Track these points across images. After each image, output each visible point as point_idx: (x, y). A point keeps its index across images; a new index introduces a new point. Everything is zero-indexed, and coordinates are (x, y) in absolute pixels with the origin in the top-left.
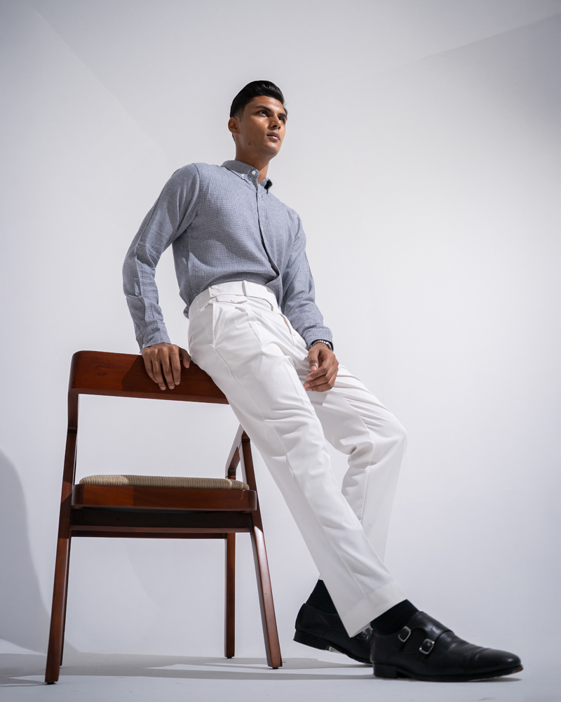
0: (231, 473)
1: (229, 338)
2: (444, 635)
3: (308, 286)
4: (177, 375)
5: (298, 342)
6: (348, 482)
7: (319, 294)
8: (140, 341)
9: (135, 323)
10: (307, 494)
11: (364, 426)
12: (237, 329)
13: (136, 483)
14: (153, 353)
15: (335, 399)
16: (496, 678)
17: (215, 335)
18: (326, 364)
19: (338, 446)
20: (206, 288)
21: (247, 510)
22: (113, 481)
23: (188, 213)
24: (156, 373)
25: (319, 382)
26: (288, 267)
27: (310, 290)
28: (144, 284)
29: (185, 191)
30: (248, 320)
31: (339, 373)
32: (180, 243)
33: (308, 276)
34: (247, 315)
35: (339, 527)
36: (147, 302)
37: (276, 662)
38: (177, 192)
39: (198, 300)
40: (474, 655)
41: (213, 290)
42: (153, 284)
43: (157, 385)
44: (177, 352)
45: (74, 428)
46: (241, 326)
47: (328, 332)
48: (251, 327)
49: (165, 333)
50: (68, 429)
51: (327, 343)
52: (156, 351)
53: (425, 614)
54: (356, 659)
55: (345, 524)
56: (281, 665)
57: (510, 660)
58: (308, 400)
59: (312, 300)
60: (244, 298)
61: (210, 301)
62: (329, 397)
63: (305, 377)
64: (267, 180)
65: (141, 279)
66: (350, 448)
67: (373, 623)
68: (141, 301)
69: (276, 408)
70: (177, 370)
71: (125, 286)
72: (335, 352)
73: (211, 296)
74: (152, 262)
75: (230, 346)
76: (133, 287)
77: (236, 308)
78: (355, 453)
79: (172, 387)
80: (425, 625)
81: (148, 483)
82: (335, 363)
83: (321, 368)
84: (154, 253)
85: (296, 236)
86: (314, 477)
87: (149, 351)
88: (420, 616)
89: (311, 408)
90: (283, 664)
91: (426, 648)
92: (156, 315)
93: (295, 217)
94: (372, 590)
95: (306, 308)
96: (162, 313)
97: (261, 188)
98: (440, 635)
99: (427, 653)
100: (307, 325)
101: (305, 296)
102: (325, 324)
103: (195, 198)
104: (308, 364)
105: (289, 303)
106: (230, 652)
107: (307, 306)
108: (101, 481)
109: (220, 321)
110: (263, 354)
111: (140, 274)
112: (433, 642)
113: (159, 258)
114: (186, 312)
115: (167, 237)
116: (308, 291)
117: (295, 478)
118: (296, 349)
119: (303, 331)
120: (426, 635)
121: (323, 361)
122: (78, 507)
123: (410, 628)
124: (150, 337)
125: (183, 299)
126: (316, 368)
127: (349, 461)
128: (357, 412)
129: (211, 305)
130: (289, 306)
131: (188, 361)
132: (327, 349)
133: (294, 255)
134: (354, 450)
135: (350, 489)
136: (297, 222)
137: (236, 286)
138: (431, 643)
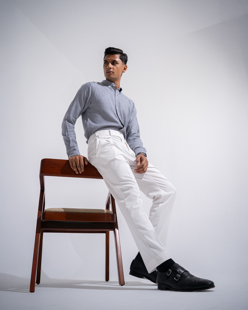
0: (108, 207)
1: (103, 153)
2: (185, 273)
3: (137, 131)
4: (83, 167)
5: (132, 154)
6: (152, 210)
7: (142, 134)
8: (68, 154)
9: (66, 147)
10: (132, 216)
11: (159, 188)
12: (106, 149)
13: (67, 211)
14: (73, 159)
15: (147, 177)
16: (203, 290)
17: (98, 151)
18: (143, 162)
19: (148, 196)
20: (94, 132)
21: (112, 222)
22: (57, 210)
23: (87, 103)
24: (74, 167)
25: (140, 170)
26: (129, 123)
27: (138, 133)
28: (70, 131)
29: (86, 93)
30: (110, 145)
31: (148, 166)
32: (84, 114)
33: (137, 127)
34: (110, 143)
35: (144, 229)
36: (71, 139)
37: (122, 283)
38: (82, 94)
39: (91, 137)
40: (195, 281)
41: (97, 133)
42: (74, 131)
43: (75, 172)
44: (82, 158)
45: (43, 189)
46: (108, 148)
47: (145, 149)
48: (112, 148)
49: (78, 151)
50: (41, 190)
51: (144, 154)
52: (74, 158)
53: (178, 264)
54: (154, 282)
55: (147, 228)
56: (124, 284)
57: (210, 283)
58: (134, 177)
59: (139, 137)
60: (110, 136)
61: (96, 138)
62: (144, 176)
63: (135, 168)
64: (120, 88)
65: (68, 130)
66: (153, 197)
67: (158, 268)
68: (69, 138)
69: (121, 181)
70: (82, 166)
71: (62, 132)
72: (147, 158)
73: (97, 136)
74: (73, 123)
75: (103, 156)
76: (65, 132)
77: (106, 140)
78: (155, 199)
79: (81, 173)
80: (177, 269)
81: (71, 211)
82: (147, 162)
83: (141, 164)
84: (74, 119)
85: (132, 111)
86: (135, 209)
87: (71, 158)
88: (176, 265)
89: (135, 181)
90: (125, 284)
91: (177, 278)
92: (74, 143)
93: (132, 103)
94: (157, 255)
95: (136, 140)
96: (77, 143)
97: (117, 91)
98: (183, 273)
99: (177, 280)
100: (136, 147)
101: (136, 135)
102: (144, 146)
103: (89, 96)
104: (136, 163)
105: (129, 138)
106: (107, 279)
107: (137, 139)
108: (52, 210)
109: (99, 146)
110: (116, 159)
111: (68, 127)
112: (180, 276)
113: (76, 121)
114: (87, 142)
115: (79, 112)
116: (137, 133)
117: (127, 209)
118: (131, 156)
119: (135, 149)
120: (177, 273)
121: (142, 161)
122: (43, 221)
123: (171, 270)
124: (72, 153)
125: (86, 137)
126: (139, 164)
127: (153, 202)
128: (156, 182)
129: (96, 139)
130: (129, 139)
131: (87, 162)
132: (144, 156)
133: (131, 118)
134: (154, 197)
135: (153, 213)
136: (132, 105)
137: (106, 132)
138: (179, 276)
